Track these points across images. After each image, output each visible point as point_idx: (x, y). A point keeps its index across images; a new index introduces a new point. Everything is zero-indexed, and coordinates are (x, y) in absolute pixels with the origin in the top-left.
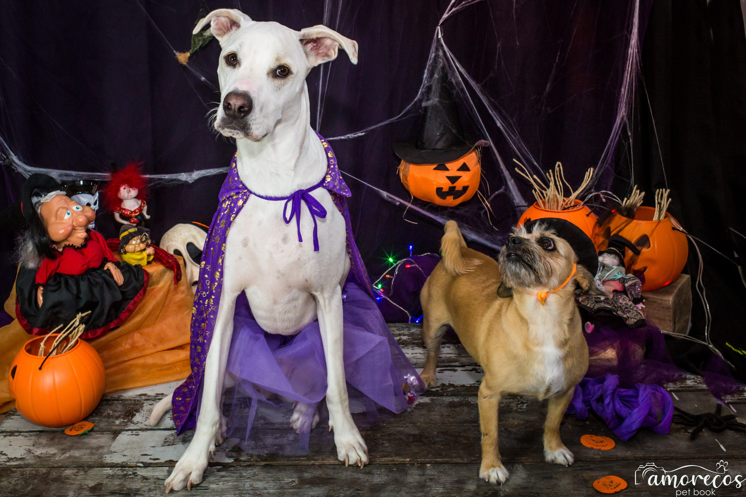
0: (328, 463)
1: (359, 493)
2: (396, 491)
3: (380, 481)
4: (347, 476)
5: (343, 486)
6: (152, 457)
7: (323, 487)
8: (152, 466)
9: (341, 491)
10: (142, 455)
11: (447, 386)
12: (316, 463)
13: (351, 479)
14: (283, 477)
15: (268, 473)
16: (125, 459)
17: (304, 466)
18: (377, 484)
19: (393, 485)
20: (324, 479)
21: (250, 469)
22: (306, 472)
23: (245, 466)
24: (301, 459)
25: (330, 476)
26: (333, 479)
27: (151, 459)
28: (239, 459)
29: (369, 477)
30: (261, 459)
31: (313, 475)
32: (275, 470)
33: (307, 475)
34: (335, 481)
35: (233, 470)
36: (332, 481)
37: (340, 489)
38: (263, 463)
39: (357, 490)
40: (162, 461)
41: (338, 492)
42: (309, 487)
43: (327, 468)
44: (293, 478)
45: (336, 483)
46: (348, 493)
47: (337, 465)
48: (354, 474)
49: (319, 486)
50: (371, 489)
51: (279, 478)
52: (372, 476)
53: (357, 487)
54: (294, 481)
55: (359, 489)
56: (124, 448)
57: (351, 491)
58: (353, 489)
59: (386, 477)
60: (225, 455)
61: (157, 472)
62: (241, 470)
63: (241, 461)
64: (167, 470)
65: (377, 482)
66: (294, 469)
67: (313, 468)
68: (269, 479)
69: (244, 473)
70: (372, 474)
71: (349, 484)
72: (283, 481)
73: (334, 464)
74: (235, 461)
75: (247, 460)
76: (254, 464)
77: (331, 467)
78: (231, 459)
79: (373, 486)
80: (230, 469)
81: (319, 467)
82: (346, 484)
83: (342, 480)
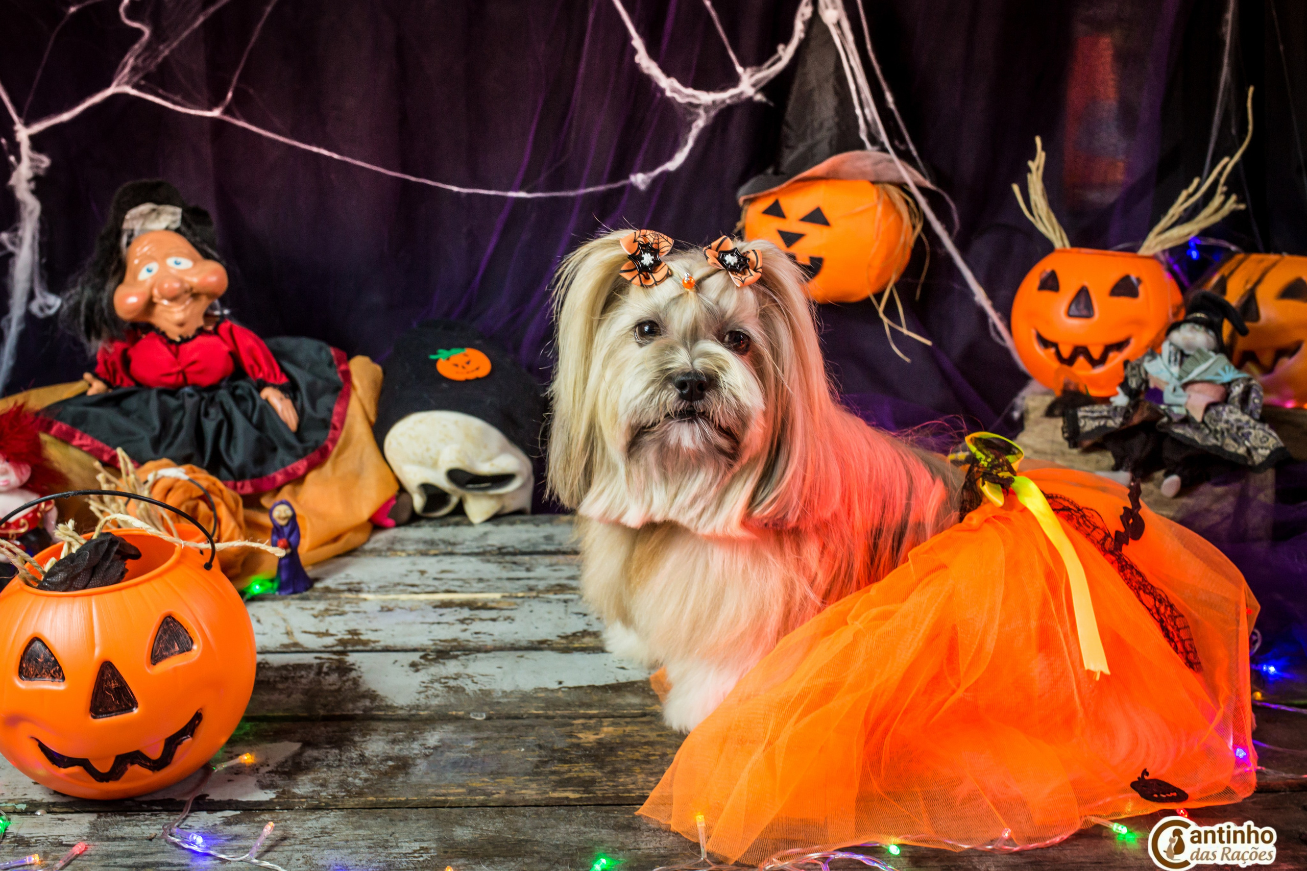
3: (656, 848)
4: (568, 834)
5: (557, 862)
7: (502, 863)
13: (580, 841)
14: (397, 838)
15: (360, 827)
18: (647, 855)
19: (690, 858)
20: (506, 840)
21: (314, 817)
22: (461, 825)
23: (303, 809)
24: (451, 791)
25: (524, 834)
26: (531, 842)
28: (289, 792)
29: (626, 837)
30: (348, 791)
31: (479, 832)
32: (379, 820)
33: (463, 834)
34: (535, 848)
36: (528, 848)
38: (351, 802)
42: (466, 865)
43: (520, 815)
44: (423, 841)
45: (538, 853)
48: (587, 830)
49: (493, 862)
51: (387, 841)
52: (635, 835)
54: (426, 850)
59: (671, 838)
60: (255, 782)
61: (61, 827)
62: (289, 819)
63: (295, 796)
64: (90, 823)
65: (647, 851)
66: (430, 818)
67: (480, 815)
68: (361, 843)
69: (295, 829)
70: (634, 829)
71: (572, 855)
72: (397, 847)
73: (538, 803)
74: (277, 797)
75: (311, 794)
76: (327, 804)
77: (528, 811)
78: (268, 791)
79: (638, 860)
80: (262, 817)
81: (496, 813)
82: (564, 855)
83: (557, 846)
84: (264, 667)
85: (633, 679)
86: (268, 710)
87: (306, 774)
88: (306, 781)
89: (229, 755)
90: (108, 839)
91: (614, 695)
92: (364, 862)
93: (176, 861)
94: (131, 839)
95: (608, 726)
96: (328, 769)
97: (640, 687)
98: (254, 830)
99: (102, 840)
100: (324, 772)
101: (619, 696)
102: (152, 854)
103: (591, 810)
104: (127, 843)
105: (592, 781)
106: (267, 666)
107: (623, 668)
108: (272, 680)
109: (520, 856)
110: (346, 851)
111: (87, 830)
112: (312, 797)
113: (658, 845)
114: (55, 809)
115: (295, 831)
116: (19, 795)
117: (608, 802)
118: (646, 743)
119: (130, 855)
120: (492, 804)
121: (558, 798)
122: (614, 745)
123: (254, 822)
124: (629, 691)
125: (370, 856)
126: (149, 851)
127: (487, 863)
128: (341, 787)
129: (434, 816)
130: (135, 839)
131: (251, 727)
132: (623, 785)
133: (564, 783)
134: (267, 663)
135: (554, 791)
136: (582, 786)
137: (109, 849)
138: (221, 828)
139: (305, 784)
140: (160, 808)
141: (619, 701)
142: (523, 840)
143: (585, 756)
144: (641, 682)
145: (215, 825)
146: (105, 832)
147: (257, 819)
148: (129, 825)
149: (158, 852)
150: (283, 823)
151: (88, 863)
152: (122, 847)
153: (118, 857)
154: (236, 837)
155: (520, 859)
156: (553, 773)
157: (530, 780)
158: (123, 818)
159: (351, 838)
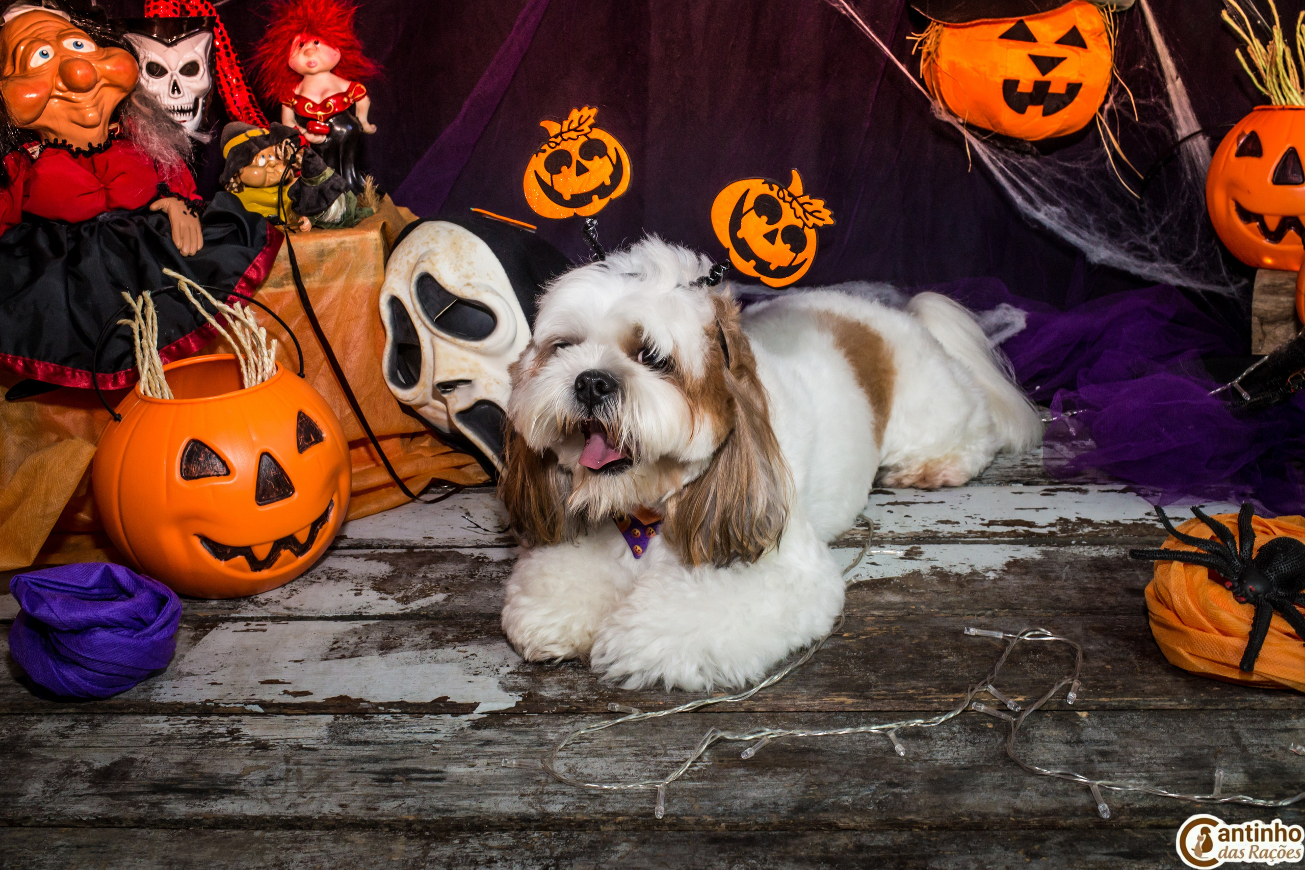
0: (791, 706)
1: (901, 794)
2: (1010, 789)
3: (956, 760)
5: (847, 773)
6: (290, 689)
7: (785, 773)
8: (289, 712)
9: (844, 787)
10: (262, 683)
11: (1075, 524)
12: (758, 706)
13: (868, 751)
14: (664, 746)
16: (212, 694)
17: (726, 716)
18: (948, 768)
19: (995, 771)
20: (786, 750)
21: (568, 721)
23: (554, 713)
26: (815, 751)
27: (286, 692)
28: (536, 694)
29: (919, 747)
33: (736, 741)
34: (821, 758)
35: (517, 725)
36: (812, 757)
37: (838, 783)
39: (891, 784)
40: (318, 698)
41: (833, 791)
42: (747, 776)
43: (795, 721)
45: (824, 763)
46: (865, 792)
47: (819, 711)
49: (777, 773)
50: (931, 781)
51: (654, 748)
52: (928, 744)
53: (888, 776)
54: (700, 758)
55: (896, 781)
56: (217, 664)
57: (873, 787)
58: (877, 783)
59: (969, 748)
60: (497, 684)
61: (298, 730)
62: (541, 724)
63: (542, 699)
64: (327, 724)
65: (945, 763)
66: (696, 724)
67: (750, 721)
68: (626, 751)
69: (549, 734)
70: (925, 737)
71: (862, 765)
72: (666, 755)
73: (811, 709)
74: (524, 700)
75: (560, 698)
76: (578, 708)
77: (804, 718)
78: (513, 694)
79: (937, 772)
80: (512, 720)
81: (768, 718)
82: (853, 766)
83: (841, 754)
84: (483, 561)
85: (887, 576)
86: (496, 607)
87: (551, 675)
88: (553, 684)
89: (465, 655)
90: (351, 743)
91: (870, 592)
92: (633, 772)
93: (428, 768)
94: (375, 743)
95: (872, 626)
96: (575, 670)
97: (896, 584)
98: (506, 735)
99: (345, 744)
100: (572, 674)
101: (877, 594)
102: (399, 759)
103: (872, 717)
104: (371, 747)
105: (868, 686)
106: (487, 561)
107: (874, 564)
108: (494, 576)
109: (805, 766)
110: (610, 760)
111: (326, 733)
112: (562, 701)
113: (956, 755)
114: (285, 711)
115: (551, 736)
116: (246, 695)
117: (888, 709)
118: (918, 645)
119: (376, 760)
120: (759, 710)
121: (834, 704)
122: (883, 646)
123: (504, 726)
124: (886, 589)
125: (640, 766)
126: (396, 756)
127: (770, 773)
128: (591, 689)
129: (700, 721)
130: (380, 744)
131: (481, 624)
132: (902, 690)
133: (837, 688)
134: (486, 557)
135: (827, 695)
136: (856, 691)
137: (354, 753)
138: (469, 732)
139: (551, 686)
140: (399, 711)
141: (877, 598)
142: (804, 748)
143: (853, 657)
144: (898, 578)
145: (463, 729)
146: (346, 736)
147: (507, 723)
148: (370, 728)
149: (406, 758)
150: (536, 728)
151: (333, 768)
152: (367, 751)
153: (365, 762)
154: (488, 742)
155: (805, 770)
156: (823, 675)
157: (799, 684)
158: (362, 720)
159: (614, 745)
